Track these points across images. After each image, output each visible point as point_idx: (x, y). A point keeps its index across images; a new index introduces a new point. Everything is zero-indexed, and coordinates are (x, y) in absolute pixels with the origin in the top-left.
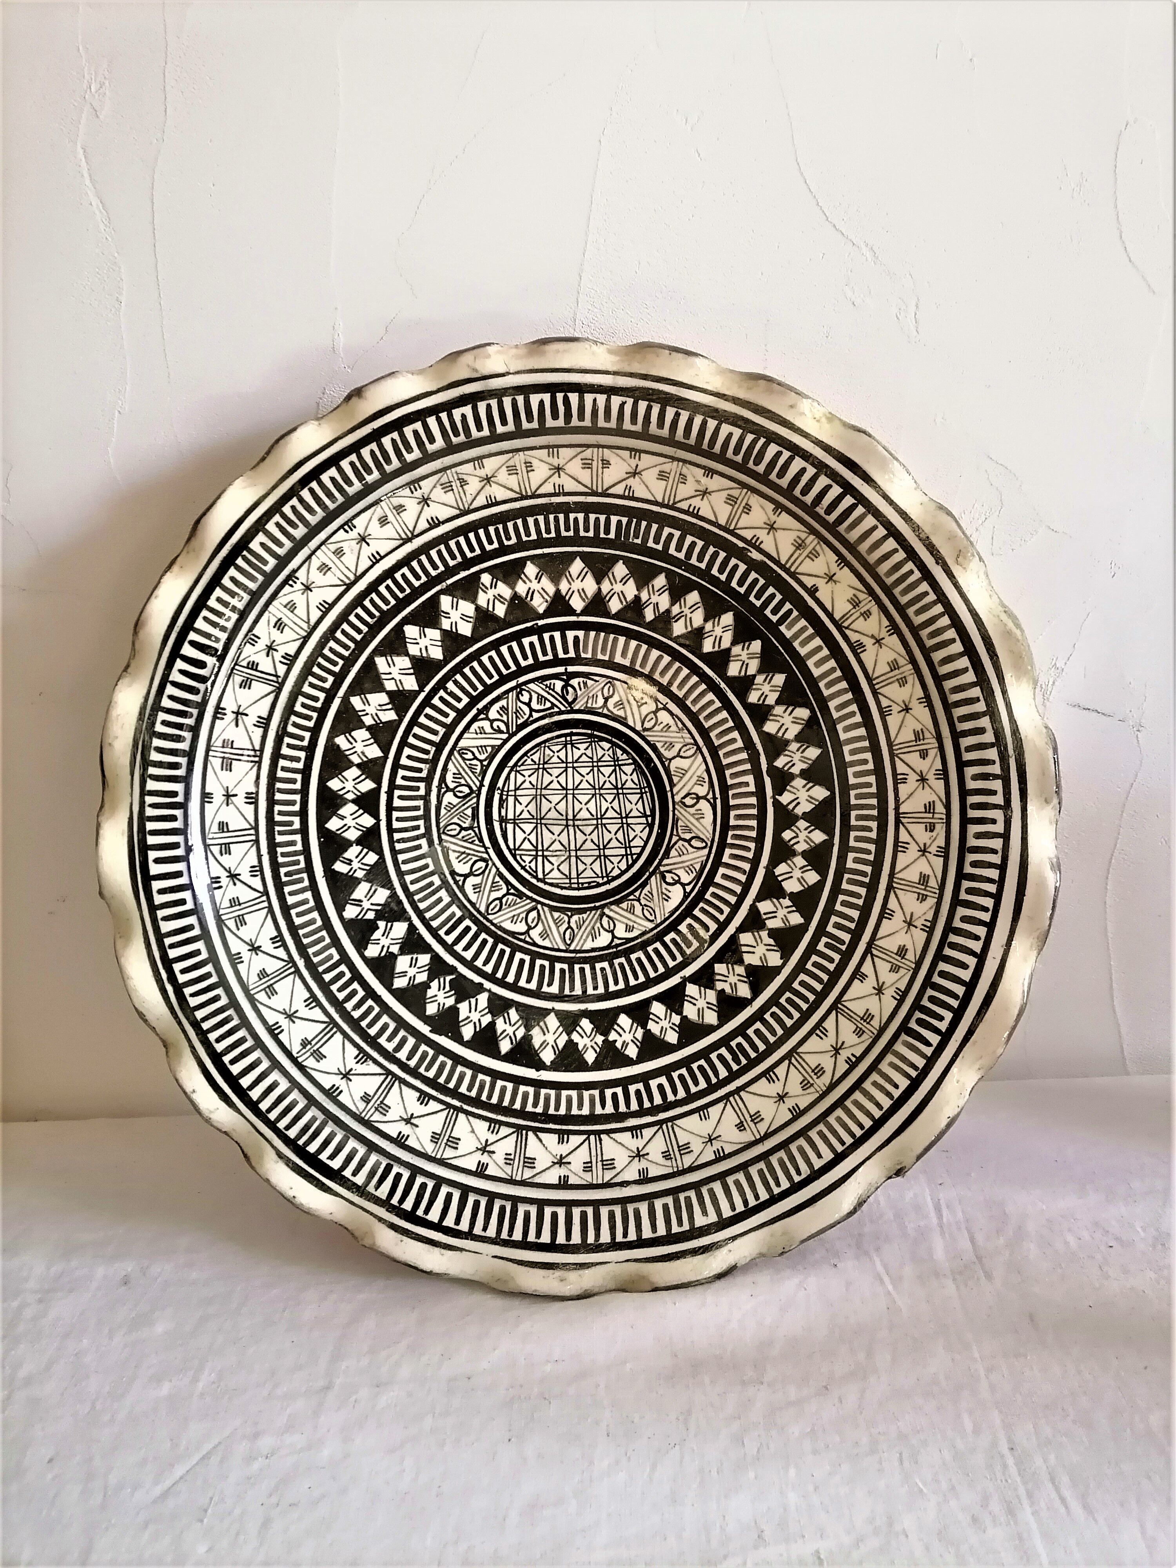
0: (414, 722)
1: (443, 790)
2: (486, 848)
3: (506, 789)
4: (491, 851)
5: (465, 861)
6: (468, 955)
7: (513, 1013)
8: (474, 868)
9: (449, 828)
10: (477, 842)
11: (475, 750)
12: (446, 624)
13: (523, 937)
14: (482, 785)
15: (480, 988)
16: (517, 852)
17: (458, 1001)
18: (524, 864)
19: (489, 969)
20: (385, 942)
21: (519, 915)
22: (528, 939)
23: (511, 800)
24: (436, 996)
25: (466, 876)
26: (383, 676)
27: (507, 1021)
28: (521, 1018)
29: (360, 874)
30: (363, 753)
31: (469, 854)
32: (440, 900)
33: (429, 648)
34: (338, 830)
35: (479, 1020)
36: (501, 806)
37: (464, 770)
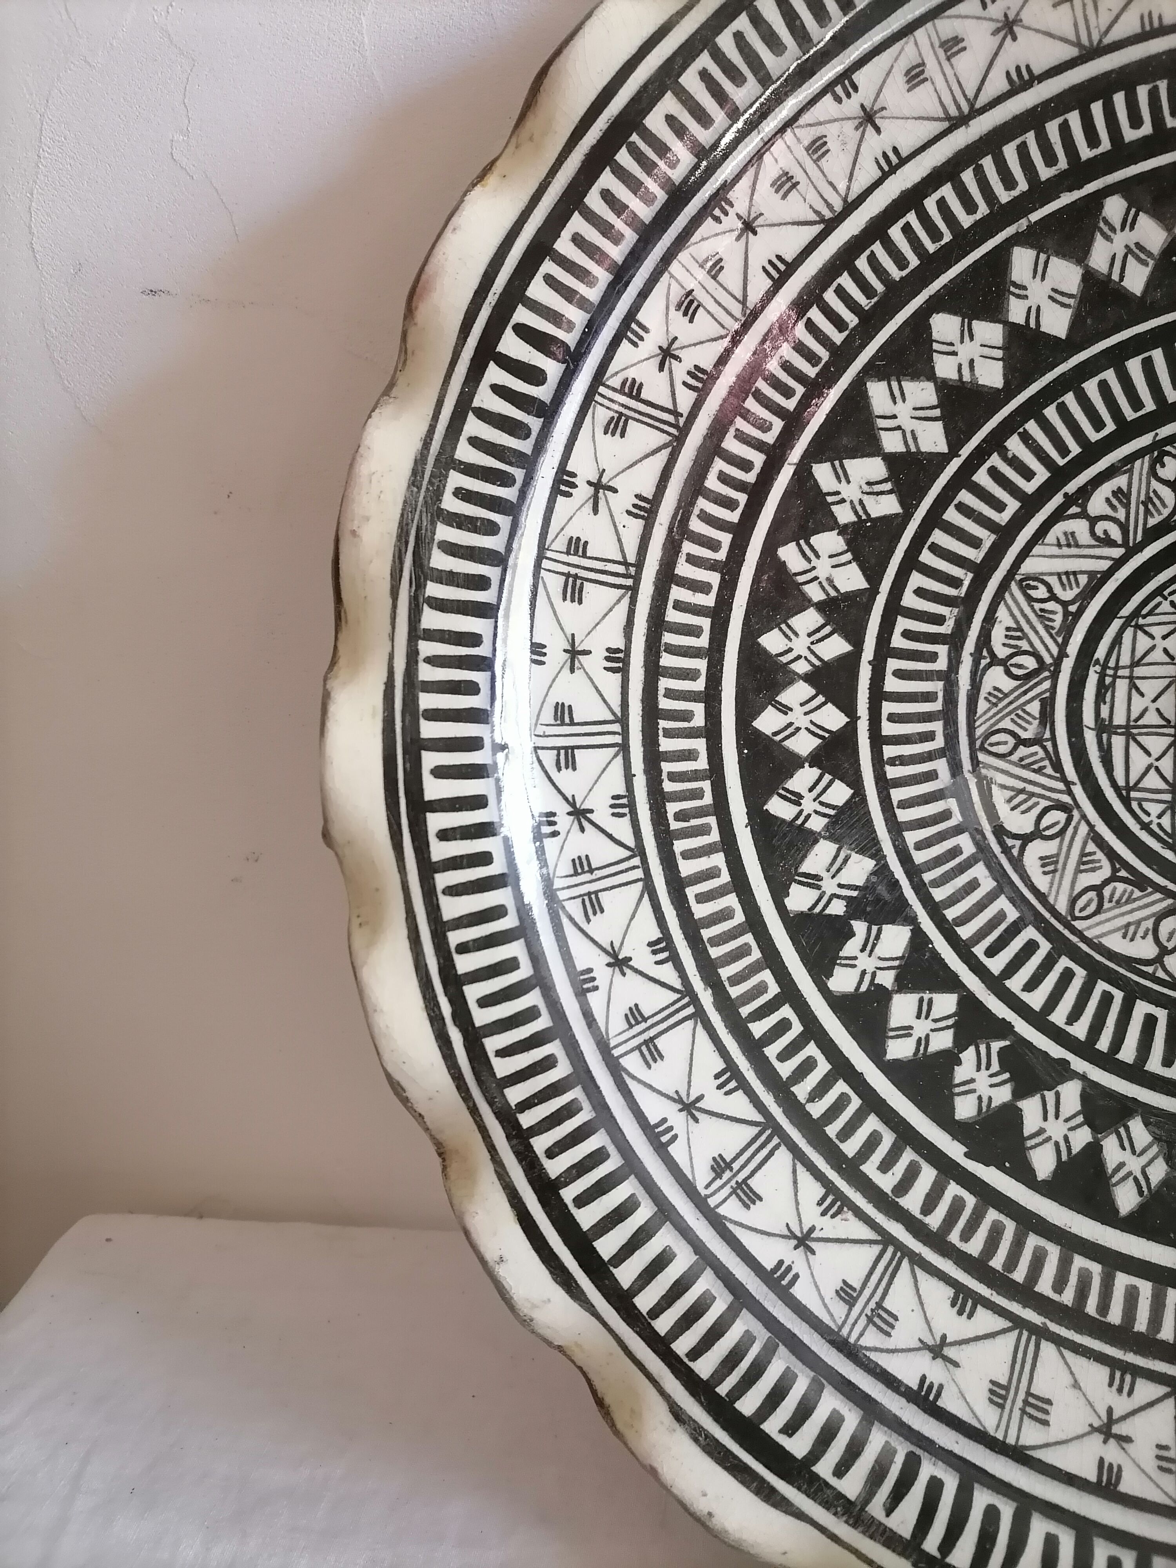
0: (934, 520)
1: (984, 662)
2: (1068, 784)
3: (1112, 664)
4: (1078, 790)
5: (1024, 807)
6: (1036, 1000)
7: (1137, 1127)
8: (1044, 823)
9: (994, 739)
10: (1049, 770)
11: (1053, 581)
12: (1017, 312)
13: (1150, 969)
14: (1063, 654)
15: (1063, 1071)
16: (1133, 794)
17: (1020, 1093)
18: (1146, 819)
19: (1080, 1030)
20: (866, 963)
21: (1138, 923)
22: (1161, 974)
23: (1122, 686)
24: (972, 1081)
25: (1026, 839)
26: (881, 423)
27: (1126, 1144)
28: (1157, 1139)
29: (817, 824)
30: (830, 580)
31: (1032, 795)
32: (973, 885)
33: (979, 363)
34: (776, 734)
35: (1066, 1139)
36: (1100, 698)
37: (1028, 621)
